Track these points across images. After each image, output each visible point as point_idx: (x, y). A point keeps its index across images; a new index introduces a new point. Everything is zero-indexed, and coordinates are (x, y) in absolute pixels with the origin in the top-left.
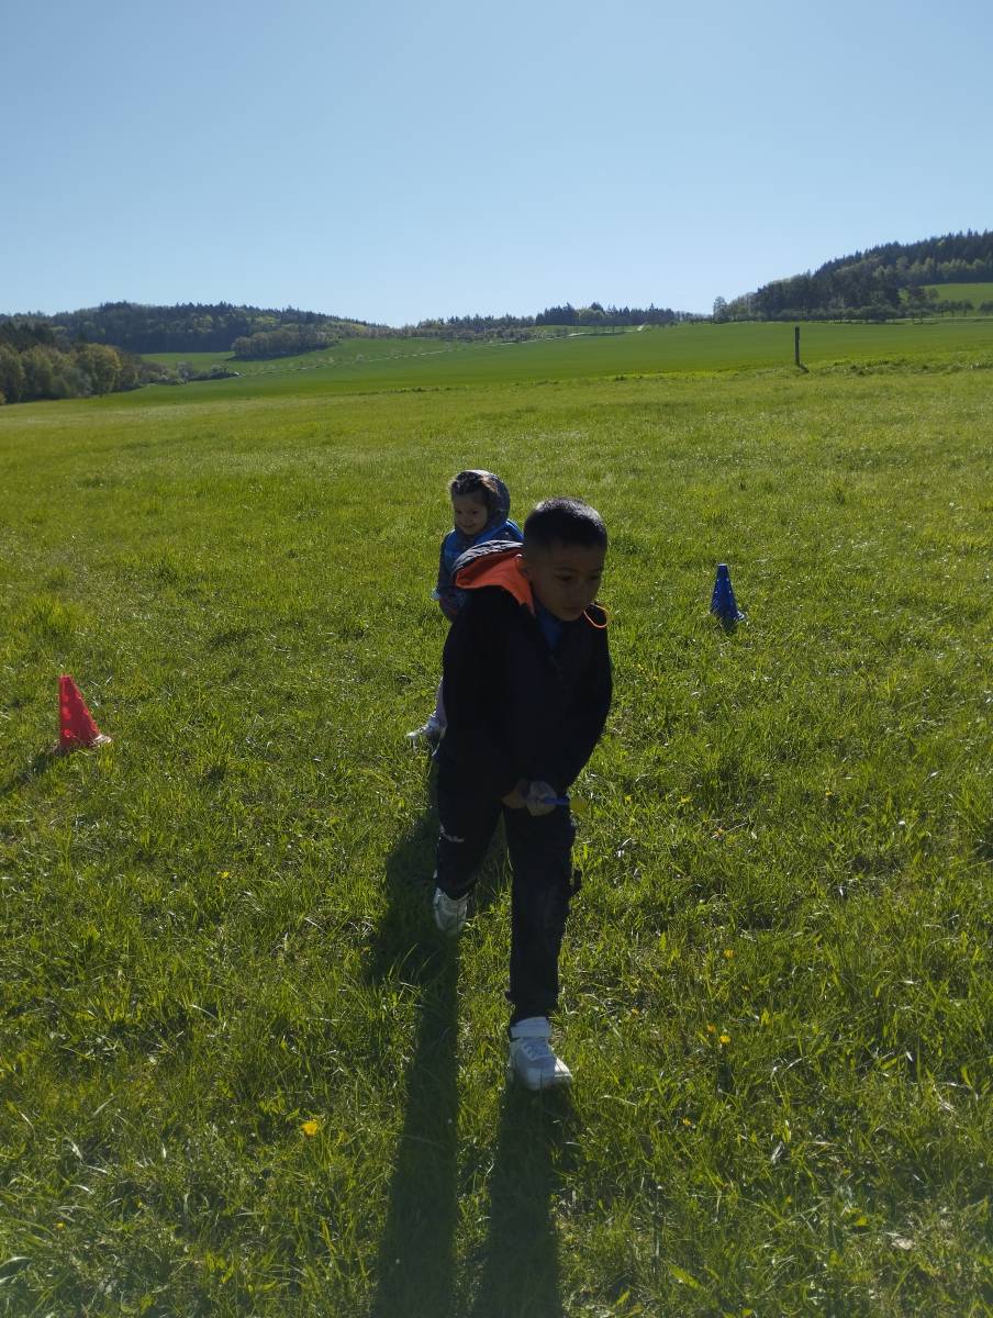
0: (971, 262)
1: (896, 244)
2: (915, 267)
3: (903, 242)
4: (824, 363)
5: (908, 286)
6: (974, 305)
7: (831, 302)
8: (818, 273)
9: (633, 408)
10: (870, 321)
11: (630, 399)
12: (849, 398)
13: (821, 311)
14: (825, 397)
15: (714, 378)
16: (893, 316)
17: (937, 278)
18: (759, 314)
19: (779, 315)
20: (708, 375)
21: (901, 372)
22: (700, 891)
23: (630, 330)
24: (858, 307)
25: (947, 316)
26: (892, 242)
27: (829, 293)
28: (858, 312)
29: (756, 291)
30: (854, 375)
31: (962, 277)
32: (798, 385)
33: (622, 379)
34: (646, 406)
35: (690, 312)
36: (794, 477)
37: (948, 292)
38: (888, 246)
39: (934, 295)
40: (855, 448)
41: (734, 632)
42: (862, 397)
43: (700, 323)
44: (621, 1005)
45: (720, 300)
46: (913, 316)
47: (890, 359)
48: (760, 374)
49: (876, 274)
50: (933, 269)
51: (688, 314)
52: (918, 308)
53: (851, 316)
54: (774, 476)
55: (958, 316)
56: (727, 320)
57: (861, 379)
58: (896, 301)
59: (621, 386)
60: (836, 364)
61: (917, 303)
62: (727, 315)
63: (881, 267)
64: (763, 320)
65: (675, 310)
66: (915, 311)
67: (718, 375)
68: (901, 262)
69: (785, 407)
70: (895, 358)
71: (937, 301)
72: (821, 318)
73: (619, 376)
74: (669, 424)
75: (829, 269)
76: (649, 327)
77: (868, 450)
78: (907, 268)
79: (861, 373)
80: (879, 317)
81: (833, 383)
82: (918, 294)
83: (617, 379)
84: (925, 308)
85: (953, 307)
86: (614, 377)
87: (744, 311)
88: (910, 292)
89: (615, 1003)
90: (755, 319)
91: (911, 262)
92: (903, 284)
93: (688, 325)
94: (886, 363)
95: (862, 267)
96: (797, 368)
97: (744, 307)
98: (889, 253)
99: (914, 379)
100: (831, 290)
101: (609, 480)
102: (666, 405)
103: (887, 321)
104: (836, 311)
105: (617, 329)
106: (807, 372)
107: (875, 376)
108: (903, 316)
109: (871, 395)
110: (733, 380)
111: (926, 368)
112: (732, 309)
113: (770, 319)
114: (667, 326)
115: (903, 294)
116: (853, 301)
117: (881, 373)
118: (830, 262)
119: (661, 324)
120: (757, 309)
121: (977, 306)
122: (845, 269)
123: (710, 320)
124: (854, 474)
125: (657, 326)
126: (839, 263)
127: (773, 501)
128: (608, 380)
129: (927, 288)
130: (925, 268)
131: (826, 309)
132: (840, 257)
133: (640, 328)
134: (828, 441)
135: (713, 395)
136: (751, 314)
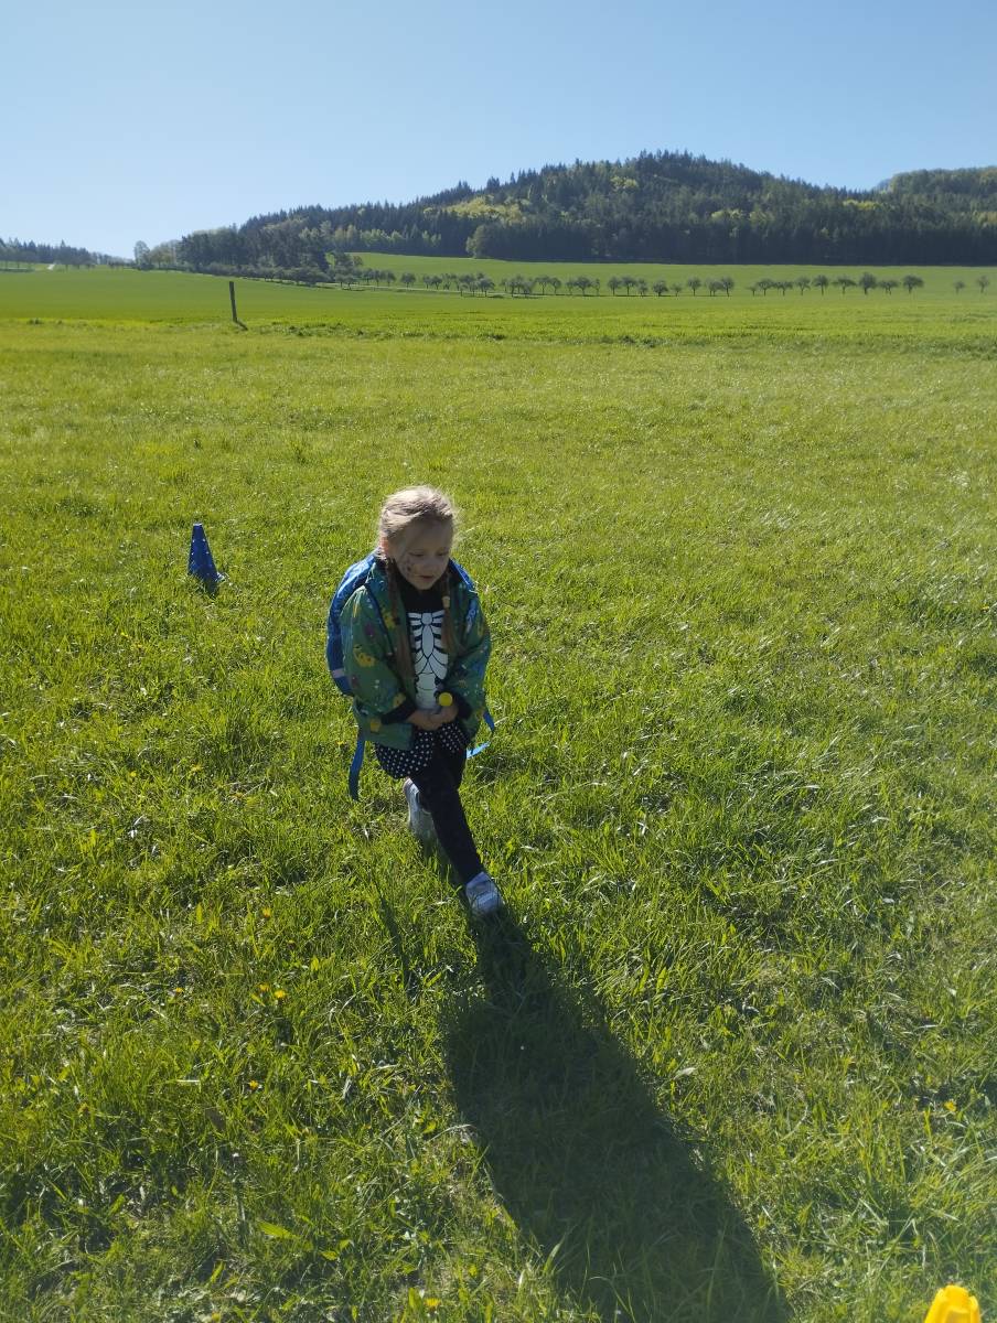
0: (390, 234)
1: (319, 208)
2: (338, 233)
3: (325, 207)
4: (262, 321)
5: (334, 251)
6: (396, 276)
7: (260, 260)
8: (244, 229)
9: (56, 356)
10: (300, 282)
11: (52, 346)
12: (292, 358)
13: (251, 268)
14: (268, 356)
15: (147, 329)
16: (322, 279)
17: (360, 246)
18: (186, 264)
19: (208, 268)
20: (140, 325)
21: (339, 337)
22: (226, 857)
23: (39, 267)
24: (287, 268)
25: (373, 284)
26: (315, 205)
27: (257, 250)
28: (288, 272)
29: (180, 239)
30: (293, 335)
31: (382, 247)
32: (238, 342)
33: (37, 322)
34: (72, 356)
35: (109, 254)
36: (250, 436)
37: (372, 261)
38: (312, 208)
39: (359, 262)
40: (307, 408)
41: (217, 594)
42: (305, 358)
43: (120, 268)
44: (161, 987)
45: (141, 245)
46: (342, 281)
47: (326, 323)
48: (197, 328)
49: (302, 235)
50: (356, 237)
51: (106, 256)
52: (346, 273)
53: (282, 276)
54: (229, 434)
55: (383, 284)
56: (151, 267)
57: (302, 341)
58: (324, 266)
59: (36, 330)
60: (274, 323)
61: (344, 269)
62: (149, 262)
63: (306, 229)
64: (191, 271)
65: (90, 250)
66: (344, 277)
67: (151, 326)
68: (325, 226)
69: (228, 365)
70: (332, 321)
71: (362, 269)
72: (252, 275)
73: (34, 320)
74: (101, 375)
75: (256, 225)
76: (63, 266)
77: (319, 411)
78: (332, 233)
79: (301, 334)
80: (310, 280)
81: (274, 342)
82: (344, 260)
83: (31, 322)
84: (351, 275)
85: (378, 276)
86: (28, 320)
87: (168, 260)
88: (336, 257)
89: (153, 988)
90: (183, 270)
91: (335, 227)
92: (329, 248)
93: (106, 268)
94: (324, 325)
95: (288, 227)
96: (234, 324)
97: (170, 255)
98: (313, 216)
99: (352, 343)
100: (259, 247)
101: (40, 435)
102: (96, 355)
103: (318, 284)
104: (268, 270)
105: (23, 266)
106: (246, 329)
107: (314, 338)
108: (333, 281)
109: (313, 357)
110: (169, 332)
111: (361, 333)
112: (156, 255)
113: (199, 270)
114: (83, 267)
115: (330, 259)
116: (281, 261)
117: (320, 336)
118: (255, 218)
119: (76, 265)
120: (183, 259)
121: (399, 277)
122: (271, 227)
123: (132, 265)
124: (309, 434)
125: (70, 267)
126: (264, 221)
127: (233, 460)
128: (18, 323)
129: (352, 255)
130: (348, 234)
131: (256, 266)
132: (265, 214)
133: (51, 267)
134: (278, 401)
135: (148, 347)
136: (177, 264)
